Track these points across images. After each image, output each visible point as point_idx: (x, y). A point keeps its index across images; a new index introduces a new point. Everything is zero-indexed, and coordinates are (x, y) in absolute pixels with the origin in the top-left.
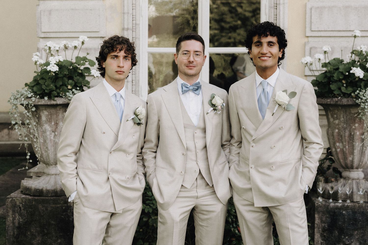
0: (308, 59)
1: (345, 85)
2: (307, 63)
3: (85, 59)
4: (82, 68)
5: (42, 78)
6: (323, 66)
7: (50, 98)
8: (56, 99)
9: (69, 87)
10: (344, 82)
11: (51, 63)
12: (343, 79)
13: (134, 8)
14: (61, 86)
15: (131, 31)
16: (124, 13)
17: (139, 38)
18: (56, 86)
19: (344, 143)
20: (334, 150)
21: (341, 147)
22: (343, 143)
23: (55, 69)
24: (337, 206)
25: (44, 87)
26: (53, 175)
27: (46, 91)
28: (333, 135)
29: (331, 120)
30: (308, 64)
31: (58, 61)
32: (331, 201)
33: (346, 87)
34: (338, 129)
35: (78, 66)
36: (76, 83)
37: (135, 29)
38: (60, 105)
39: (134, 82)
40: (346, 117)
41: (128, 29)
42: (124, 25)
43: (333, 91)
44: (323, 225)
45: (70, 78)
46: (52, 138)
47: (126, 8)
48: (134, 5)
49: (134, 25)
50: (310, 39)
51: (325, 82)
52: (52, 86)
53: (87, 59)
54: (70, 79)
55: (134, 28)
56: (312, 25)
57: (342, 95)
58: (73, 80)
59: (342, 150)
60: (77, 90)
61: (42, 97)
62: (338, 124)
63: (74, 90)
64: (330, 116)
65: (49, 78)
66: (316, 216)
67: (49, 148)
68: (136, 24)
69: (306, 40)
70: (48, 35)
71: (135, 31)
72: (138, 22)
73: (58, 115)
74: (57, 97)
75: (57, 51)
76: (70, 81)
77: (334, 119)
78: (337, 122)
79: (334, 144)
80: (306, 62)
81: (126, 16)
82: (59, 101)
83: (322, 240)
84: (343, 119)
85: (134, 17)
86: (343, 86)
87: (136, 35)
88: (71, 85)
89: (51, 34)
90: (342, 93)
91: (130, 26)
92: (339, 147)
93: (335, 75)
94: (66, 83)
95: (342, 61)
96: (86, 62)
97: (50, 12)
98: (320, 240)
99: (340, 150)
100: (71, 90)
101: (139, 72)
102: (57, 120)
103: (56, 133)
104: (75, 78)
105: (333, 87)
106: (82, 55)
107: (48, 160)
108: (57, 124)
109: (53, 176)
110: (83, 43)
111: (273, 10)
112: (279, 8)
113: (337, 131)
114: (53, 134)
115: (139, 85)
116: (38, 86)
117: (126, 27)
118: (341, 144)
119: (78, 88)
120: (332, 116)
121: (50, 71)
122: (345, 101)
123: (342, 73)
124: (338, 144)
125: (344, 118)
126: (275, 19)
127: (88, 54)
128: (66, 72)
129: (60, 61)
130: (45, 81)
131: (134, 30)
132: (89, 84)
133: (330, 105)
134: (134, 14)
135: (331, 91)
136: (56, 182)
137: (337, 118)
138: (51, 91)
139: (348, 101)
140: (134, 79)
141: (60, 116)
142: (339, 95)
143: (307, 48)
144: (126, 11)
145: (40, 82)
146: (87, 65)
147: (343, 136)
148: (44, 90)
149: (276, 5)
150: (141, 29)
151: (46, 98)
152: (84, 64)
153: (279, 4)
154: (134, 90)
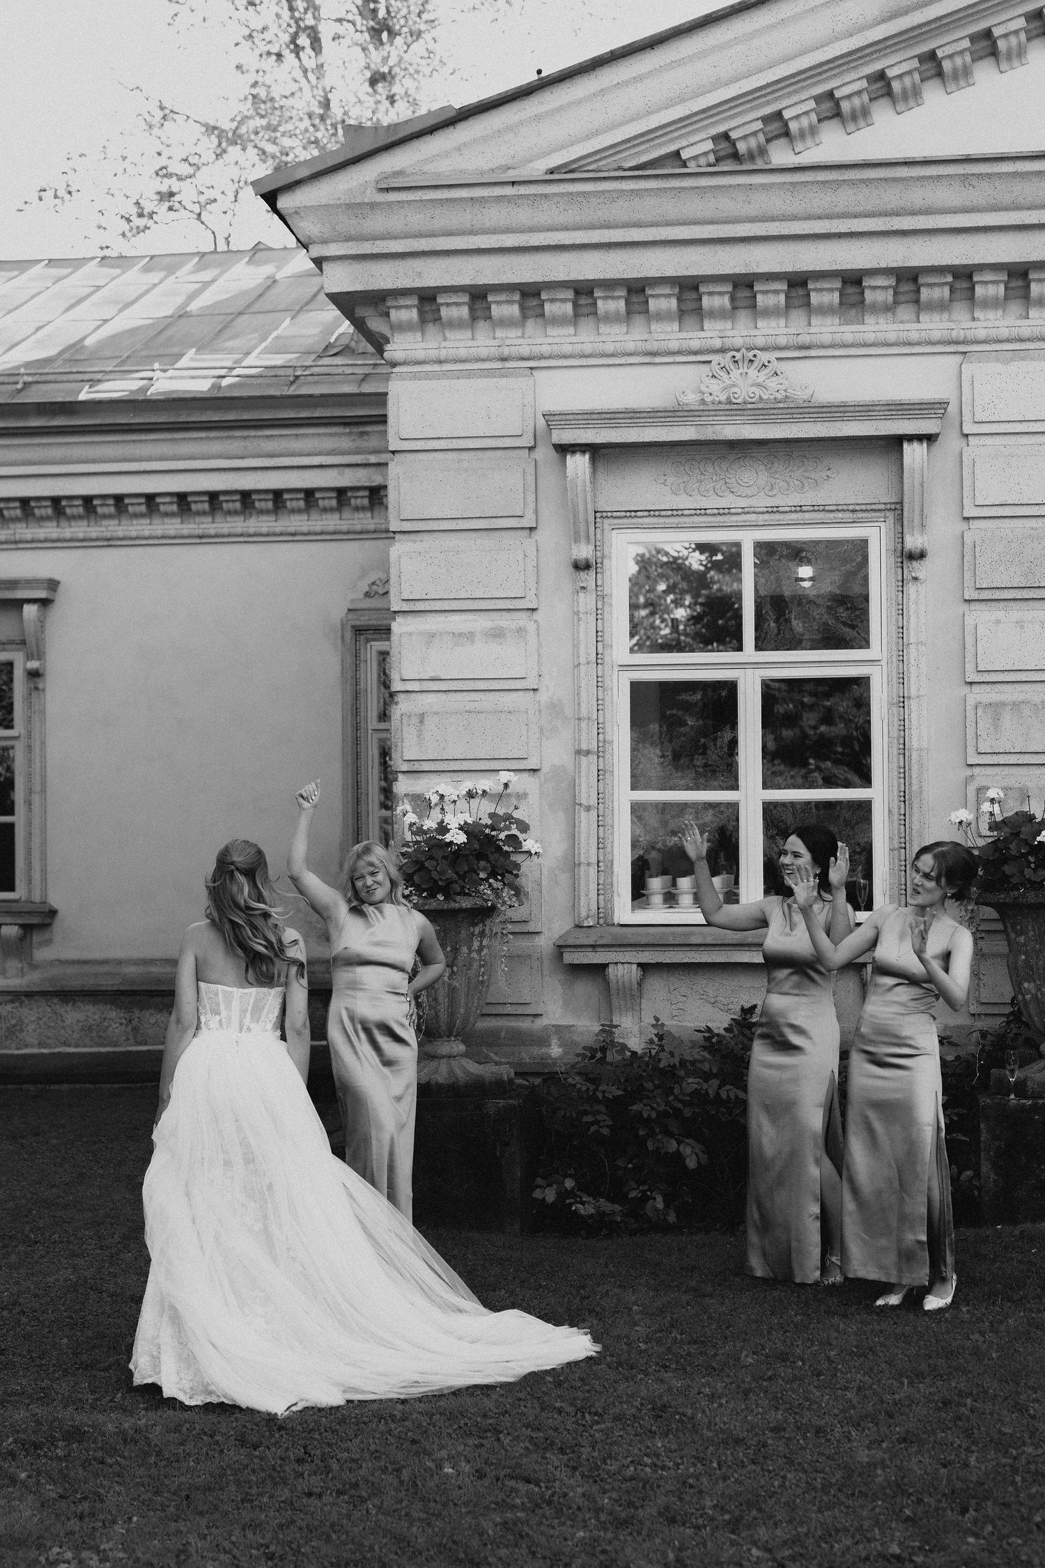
0: (964, 815)
1: (1033, 866)
2: (960, 823)
3: (508, 817)
4: (502, 836)
5: (431, 858)
6: (990, 829)
7: (448, 897)
8: (458, 898)
9: (482, 875)
10: (1031, 859)
11: (449, 827)
12: (1028, 853)
13: (600, 707)
14: (466, 872)
15: (596, 757)
16: (579, 719)
17: (612, 772)
18: (457, 873)
19: (1038, 982)
20: (1020, 997)
21: (1033, 991)
22: (1035, 981)
23: (461, 838)
24: (1024, 1105)
25: (435, 875)
26: (443, 1057)
27: (440, 883)
28: (1016, 968)
29: (1013, 936)
30: (964, 825)
31: (462, 823)
32: (1012, 1096)
33: (1035, 870)
34: (1025, 953)
35: (493, 833)
36: (493, 867)
37: (603, 752)
38: (467, 910)
39: (601, 864)
40: (1039, 929)
41: (588, 752)
42: (579, 744)
43: (1012, 876)
44: (997, 1143)
45: (480, 856)
46: (446, 978)
47: (583, 707)
48: (600, 702)
49: (601, 744)
50: (977, 770)
51: (994, 860)
52: (450, 874)
53: (513, 818)
54: (483, 859)
55: (601, 749)
56: (980, 740)
57: (1028, 886)
58: (488, 861)
59: (1035, 997)
60: (497, 880)
61: (432, 895)
62: (1025, 945)
63: (491, 881)
64: (1009, 930)
65: (445, 858)
66: (982, 1126)
67: (440, 999)
68: (604, 741)
69: (969, 772)
70: (417, 767)
71: (603, 757)
72: (608, 738)
73: (460, 933)
74: (458, 894)
75: (454, 802)
76: (482, 863)
77: (1016, 933)
78: (1022, 939)
79: (1020, 985)
80: (959, 820)
81: (584, 725)
82: (466, 903)
83: (997, 1174)
84: (1032, 933)
85: (600, 726)
86: (1030, 867)
87: (604, 764)
88: (484, 869)
89: (422, 763)
90: (1029, 880)
91: (594, 746)
92: (1028, 991)
93: (1013, 846)
94: (476, 867)
95: (1032, 817)
96: (510, 823)
97: (422, 718)
98: (993, 1176)
99: (1032, 997)
100: (486, 880)
101: (612, 842)
102: (457, 943)
103: (455, 969)
104: (492, 858)
105: (1008, 869)
106: (501, 811)
107: (436, 1026)
108: (456, 950)
109: (444, 1061)
110: (506, 785)
111: (895, 709)
112: (909, 706)
113: (1023, 957)
114: (449, 970)
115: (612, 872)
116: (422, 874)
117: (584, 747)
118: (1032, 985)
119: (499, 877)
120: (1014, 929)
121: (451, 842)
122: (1031, 897)
123: (1026, 841)
124: (1026, 985)
125: (1034, 931)
126: (902, 728)
127: (516, 808)
128: (477, 846)
129: (466, 823)
130: (435, 863)
131: (601, 754)
132: (519, 870)
133: (1005, 904)
134: (600, 721)
135: (1006, 878)
136: (451, 1071)
137: (1021, 933)
138: (450, 883)
139: (1037, 896)
140: (601, 858)
141: (463, 934)
142: (1023, 885)
143: (972, 788)
144: (584, 713)
145: (427, 864)
146: (515, 831)
147: (1035, 969)
148: (435, 881)
149: (902, 699)
150: (616, 751)
151: (441, 897)
152: (509, 828)
153: (909, 697)
154: (601, 882)
